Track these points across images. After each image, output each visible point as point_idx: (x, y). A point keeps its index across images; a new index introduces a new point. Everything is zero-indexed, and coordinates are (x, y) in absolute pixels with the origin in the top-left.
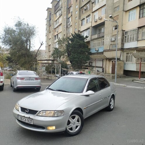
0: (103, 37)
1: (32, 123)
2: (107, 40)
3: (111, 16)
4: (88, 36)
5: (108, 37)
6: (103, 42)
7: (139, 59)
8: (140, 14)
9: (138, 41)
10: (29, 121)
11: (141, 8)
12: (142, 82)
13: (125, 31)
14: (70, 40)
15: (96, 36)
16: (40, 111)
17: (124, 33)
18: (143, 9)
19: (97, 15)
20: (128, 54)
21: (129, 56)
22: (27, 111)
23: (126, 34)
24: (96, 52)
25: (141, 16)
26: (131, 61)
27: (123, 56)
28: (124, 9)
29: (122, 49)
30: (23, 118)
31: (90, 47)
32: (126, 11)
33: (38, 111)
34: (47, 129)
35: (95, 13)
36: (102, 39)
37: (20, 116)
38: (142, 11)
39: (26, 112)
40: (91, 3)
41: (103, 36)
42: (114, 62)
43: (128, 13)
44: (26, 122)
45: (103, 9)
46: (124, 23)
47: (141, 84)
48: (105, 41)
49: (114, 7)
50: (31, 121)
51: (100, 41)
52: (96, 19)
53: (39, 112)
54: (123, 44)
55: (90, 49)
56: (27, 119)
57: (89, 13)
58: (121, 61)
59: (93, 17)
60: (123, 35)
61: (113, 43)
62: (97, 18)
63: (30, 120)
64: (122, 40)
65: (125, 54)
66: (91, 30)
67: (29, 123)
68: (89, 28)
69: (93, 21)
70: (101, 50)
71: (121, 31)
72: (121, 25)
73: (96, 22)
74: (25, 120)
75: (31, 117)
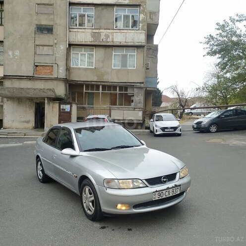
39: (165, 182)
44: (168, 196)
63: (176, 188)
74: (167, 193)
75: (177, 184)
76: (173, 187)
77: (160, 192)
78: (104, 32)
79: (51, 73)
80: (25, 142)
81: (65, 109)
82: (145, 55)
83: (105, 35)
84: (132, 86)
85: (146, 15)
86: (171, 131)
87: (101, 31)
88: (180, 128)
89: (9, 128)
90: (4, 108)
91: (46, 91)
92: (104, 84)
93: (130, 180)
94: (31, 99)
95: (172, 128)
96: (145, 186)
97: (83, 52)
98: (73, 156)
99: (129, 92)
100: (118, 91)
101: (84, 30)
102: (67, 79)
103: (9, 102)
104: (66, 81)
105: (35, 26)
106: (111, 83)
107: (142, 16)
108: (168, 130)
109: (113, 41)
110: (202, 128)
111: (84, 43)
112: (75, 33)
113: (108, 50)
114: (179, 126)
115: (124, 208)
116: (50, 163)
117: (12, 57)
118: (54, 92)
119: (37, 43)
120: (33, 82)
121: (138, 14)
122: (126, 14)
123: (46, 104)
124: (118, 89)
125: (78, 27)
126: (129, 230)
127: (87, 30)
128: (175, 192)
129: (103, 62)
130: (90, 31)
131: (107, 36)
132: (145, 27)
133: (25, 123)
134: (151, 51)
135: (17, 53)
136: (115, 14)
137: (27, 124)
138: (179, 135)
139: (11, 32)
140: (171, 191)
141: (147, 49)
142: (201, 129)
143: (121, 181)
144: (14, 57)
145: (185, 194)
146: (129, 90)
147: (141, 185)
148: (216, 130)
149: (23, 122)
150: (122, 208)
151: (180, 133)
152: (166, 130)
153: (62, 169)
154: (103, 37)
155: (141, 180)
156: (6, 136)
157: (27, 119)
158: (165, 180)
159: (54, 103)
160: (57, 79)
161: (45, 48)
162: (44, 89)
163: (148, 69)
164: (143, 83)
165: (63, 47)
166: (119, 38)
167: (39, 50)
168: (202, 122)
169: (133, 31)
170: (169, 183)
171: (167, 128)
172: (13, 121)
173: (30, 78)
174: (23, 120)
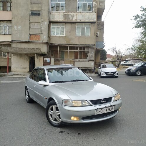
1: (113, 110)
10: (110, 109)
53: (113, 98)
74: (105, 111)
75: (112, 104)
76: (109, 107)
77: (100, 109)
78: (71, 14)
79: (39, 39)
80: (23, 80)
81: (47, 61)
82: (96, 28)
83: (72, 16)
84: (88, 47)
85: (97, 3)
86: (112, 75)
87: (69, 13)
88: (117, 72)
89: (14, 72)
90: (12, 60)
91: (35, 50)
92: (70, 45)
93: (80, 101)
94: (27, 55)
95: (112, 72)
96: (90, 105)
97: (58, 27)
98: (45, 86)
99: (86, 50)
100: (79, 50)
101: (59, 13)
102: (48, 43)
103: (15, 57)
104: (47, 44)
105: (30, 11)
106: (74, 45)
107: (94, 3)
108: (109, 74)
109: (76, 19)
110: (132, 73)
111: (59, 21)
112: (53, 15)
113: (73, 25)
114: (116, 71)
115: (75, 119)
116: (32, 91)
117: (16, 29)
118: (40, 50)
119: (31, 21)
120: (28, 44)
121: (92, 3)
122: (85, 2)
123: (36, 58)
124: (79, 48)
125: (55, 11)
126: (79, 134)
127: (60, 13)
128: (110, 110)
129: (70, 32)
130: (63, 13)
131: (73, 16)
132: (96, 11)
133: (23, 69)
134: (100, 26)
135: (20, 27)
136: (78, 3)
137: (25, 69)
138: (116, 77)
139: (16, 15)
140: (108, 109)
141: (97, 24)
142: (130, 74)
143: (74, 101)
144: (18, 30)
145: (118, 111)
146: (85, 49)
147: (87, 105)
148: (140, 74)
149: (23, 68)
150: (74, 119)
151: (117, 76)
152: (108, 74)
153: (39, 94)
154: (70, 17)
155: (87, 101)
156: (12, 76)
157: (25, 67)
158: (104, 101)
159: (40, 57)
160: (42, 43)
161: (36, 24)
162: (34, 48)
163: (98, 36)
164: (94, 45)
165: (46, 24)
166: (80, 17)
167: (32, 26)
168: (131, 69)
169: (89, 13)
170: (106, 103)
171: (108, 72)
172: (17, 68)
173: (27, 42)
174: (23, 67)
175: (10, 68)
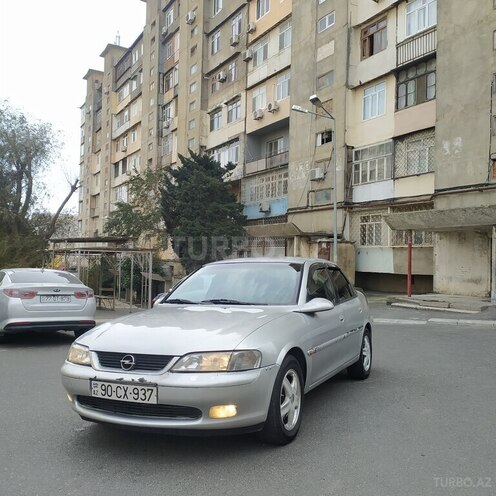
0: (285, 166)
1: (153, 401)
2: (299, 176)
3: (315, 96)
4: (234, 163)
5: (301, 168)
6: (286, 182)
7: (401, 236)
8: (397, 97)
9: (394, 179)
10: (141, 393)
11: (402, 80)
12: (418, 307)
13: (353, 148)
14: (175, 174)
15: (261, 165)
16: (181, 357)
17: (352, 155)
18: (406, 82)
19: (262, 99)
20: (365, 219)
21: (370, 226)
22: (127, 362)
23: (357, 159)
24: (262, 215)
25: (402, 103)
26: (378, 242)
27: (350, 226)
28: (347, 81)
29: (348, 206)
30: (114, 386)
31: (243, 198)
32: (355, 89)
33: (173, 357)
34: (208, 416)
35: (256, 93)
36: (283, 173)
37: (100, 383)
38: (402, 87)
39: (127, 367)
40: (240, 59)
41: (284, 163)
42: (324, 245)
43: (360, 94)
44: (125, 400)
45: (283, 80)
46: (349, 123)
47: (417, 312)
48: (290, 179)
49: (318, 74)
50: (148, 394)
51: (276, 179)
52: (260, 111)
53: (175, 359)
54: (349, 189)
55: (241, 207)
56: (131, 388)
57: (236, 90)
58: (347, 242)
59: (250, 103)
60: (349, 161)
61: (317, 186)
62: (262, 106)
63: (146, 388)
64: (347, 178)
65: (357, 219)
66: (243, 145)
67: (139, 401)
68: (236, 139)
69: (251, 117)
70: (278, 210)
71: (344, 150)
72: (342, 131)
73: (260, 119)
74: (121, 392)
76: (132, 383)
77: (107, 384)
89: (442, 293)
90: (434, 253)
103: (444, 241)
105: (492, 78)
123: (494, 241)
128: (141, 396)
135: (458, 142)
137: (475, 285)
139: (448, 105)
140: (130, 391)
144: (452, 152)
149: (469, 281)
157: (476, 275)
172: (450, 278)
173: (481, 188)
174: (469, 276)
175: (429, 279)
